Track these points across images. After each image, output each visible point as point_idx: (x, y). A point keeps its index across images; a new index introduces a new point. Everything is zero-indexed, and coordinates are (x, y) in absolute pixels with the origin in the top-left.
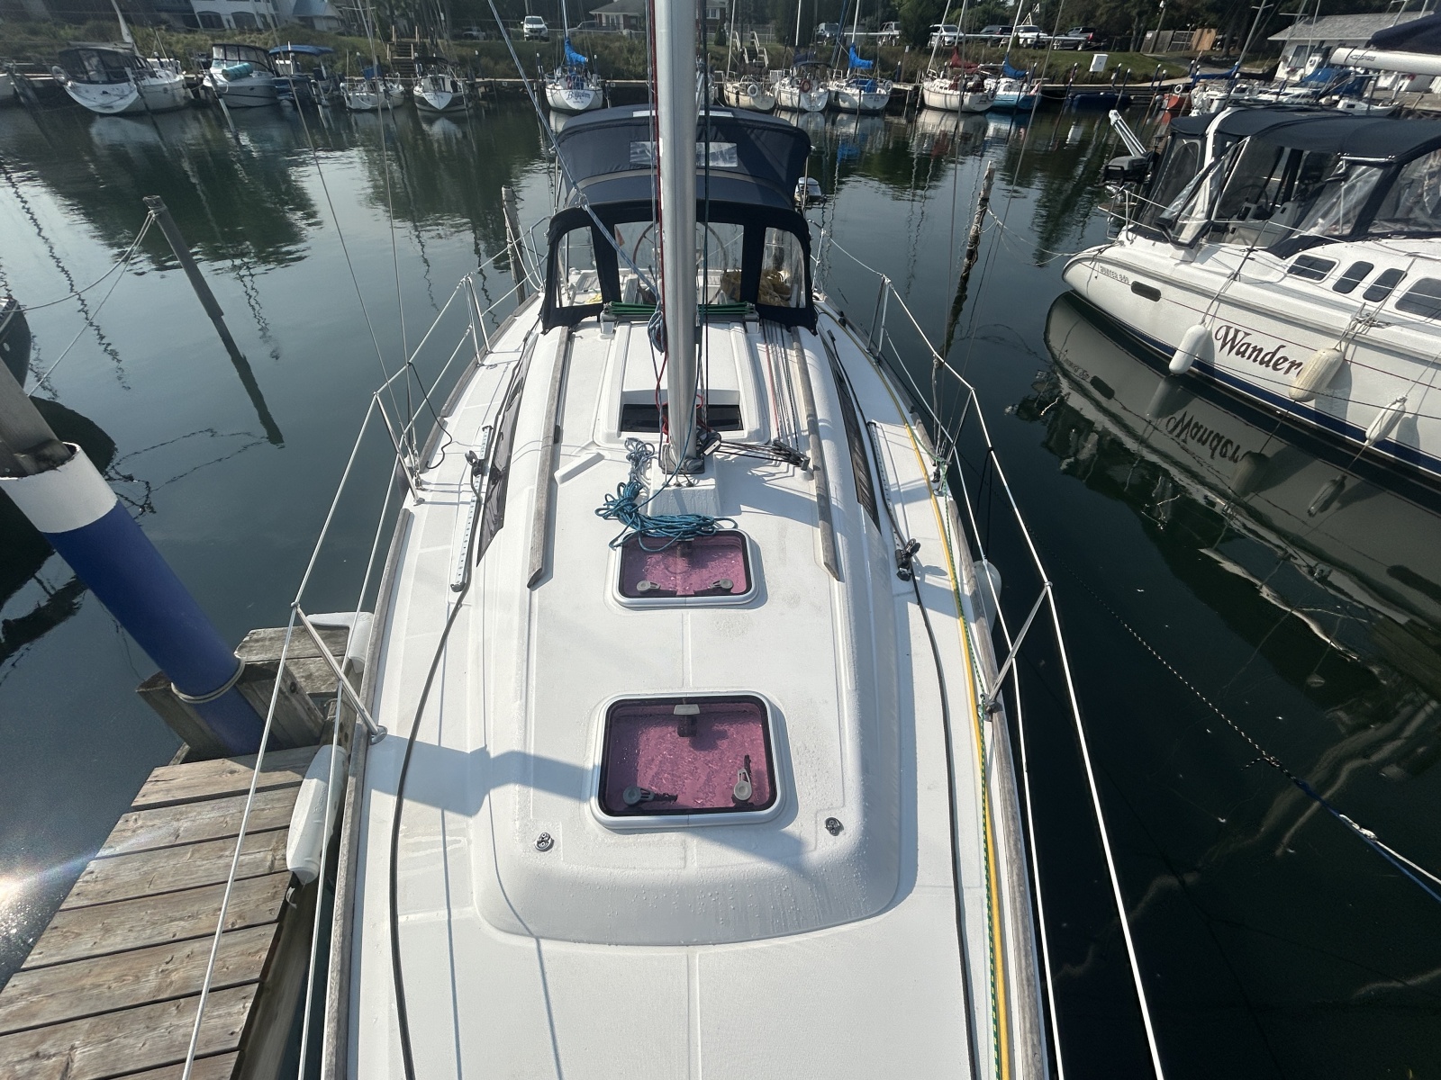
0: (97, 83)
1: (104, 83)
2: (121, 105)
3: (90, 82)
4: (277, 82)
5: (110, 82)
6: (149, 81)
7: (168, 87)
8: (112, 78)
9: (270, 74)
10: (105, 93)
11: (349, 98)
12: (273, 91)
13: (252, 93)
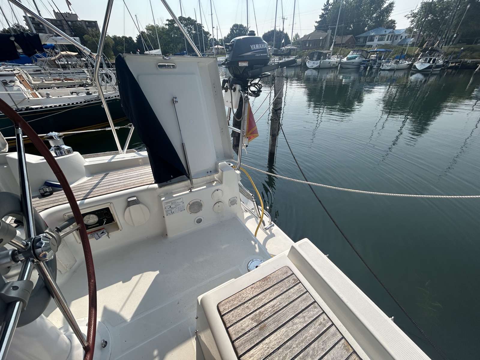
0: (314, 60)
1: (315, 60)
2: (315, 66)
3: (313, 60)
4: (363, 61)
5: (317, 60)
6: (327, 60)
7: (331, 62)
8: (318, 59)
9: (364, 58)
10: (314, 63)
11: (383, 66)
12: (360, 64)
13: (353, 64)
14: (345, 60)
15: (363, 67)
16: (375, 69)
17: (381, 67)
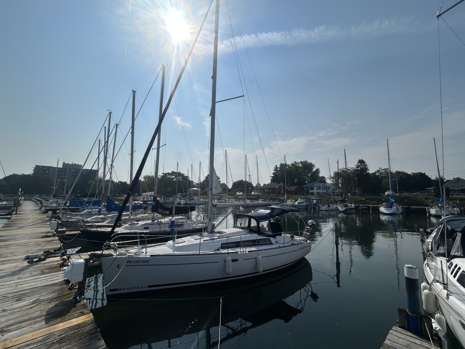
4: (309, 204)
11: (321, 208)
12: (307, 206)
13: (302, 206)
14: (296, 203)
15: (309, 208)
16: (317, 209)
17: (320, 208)
